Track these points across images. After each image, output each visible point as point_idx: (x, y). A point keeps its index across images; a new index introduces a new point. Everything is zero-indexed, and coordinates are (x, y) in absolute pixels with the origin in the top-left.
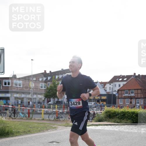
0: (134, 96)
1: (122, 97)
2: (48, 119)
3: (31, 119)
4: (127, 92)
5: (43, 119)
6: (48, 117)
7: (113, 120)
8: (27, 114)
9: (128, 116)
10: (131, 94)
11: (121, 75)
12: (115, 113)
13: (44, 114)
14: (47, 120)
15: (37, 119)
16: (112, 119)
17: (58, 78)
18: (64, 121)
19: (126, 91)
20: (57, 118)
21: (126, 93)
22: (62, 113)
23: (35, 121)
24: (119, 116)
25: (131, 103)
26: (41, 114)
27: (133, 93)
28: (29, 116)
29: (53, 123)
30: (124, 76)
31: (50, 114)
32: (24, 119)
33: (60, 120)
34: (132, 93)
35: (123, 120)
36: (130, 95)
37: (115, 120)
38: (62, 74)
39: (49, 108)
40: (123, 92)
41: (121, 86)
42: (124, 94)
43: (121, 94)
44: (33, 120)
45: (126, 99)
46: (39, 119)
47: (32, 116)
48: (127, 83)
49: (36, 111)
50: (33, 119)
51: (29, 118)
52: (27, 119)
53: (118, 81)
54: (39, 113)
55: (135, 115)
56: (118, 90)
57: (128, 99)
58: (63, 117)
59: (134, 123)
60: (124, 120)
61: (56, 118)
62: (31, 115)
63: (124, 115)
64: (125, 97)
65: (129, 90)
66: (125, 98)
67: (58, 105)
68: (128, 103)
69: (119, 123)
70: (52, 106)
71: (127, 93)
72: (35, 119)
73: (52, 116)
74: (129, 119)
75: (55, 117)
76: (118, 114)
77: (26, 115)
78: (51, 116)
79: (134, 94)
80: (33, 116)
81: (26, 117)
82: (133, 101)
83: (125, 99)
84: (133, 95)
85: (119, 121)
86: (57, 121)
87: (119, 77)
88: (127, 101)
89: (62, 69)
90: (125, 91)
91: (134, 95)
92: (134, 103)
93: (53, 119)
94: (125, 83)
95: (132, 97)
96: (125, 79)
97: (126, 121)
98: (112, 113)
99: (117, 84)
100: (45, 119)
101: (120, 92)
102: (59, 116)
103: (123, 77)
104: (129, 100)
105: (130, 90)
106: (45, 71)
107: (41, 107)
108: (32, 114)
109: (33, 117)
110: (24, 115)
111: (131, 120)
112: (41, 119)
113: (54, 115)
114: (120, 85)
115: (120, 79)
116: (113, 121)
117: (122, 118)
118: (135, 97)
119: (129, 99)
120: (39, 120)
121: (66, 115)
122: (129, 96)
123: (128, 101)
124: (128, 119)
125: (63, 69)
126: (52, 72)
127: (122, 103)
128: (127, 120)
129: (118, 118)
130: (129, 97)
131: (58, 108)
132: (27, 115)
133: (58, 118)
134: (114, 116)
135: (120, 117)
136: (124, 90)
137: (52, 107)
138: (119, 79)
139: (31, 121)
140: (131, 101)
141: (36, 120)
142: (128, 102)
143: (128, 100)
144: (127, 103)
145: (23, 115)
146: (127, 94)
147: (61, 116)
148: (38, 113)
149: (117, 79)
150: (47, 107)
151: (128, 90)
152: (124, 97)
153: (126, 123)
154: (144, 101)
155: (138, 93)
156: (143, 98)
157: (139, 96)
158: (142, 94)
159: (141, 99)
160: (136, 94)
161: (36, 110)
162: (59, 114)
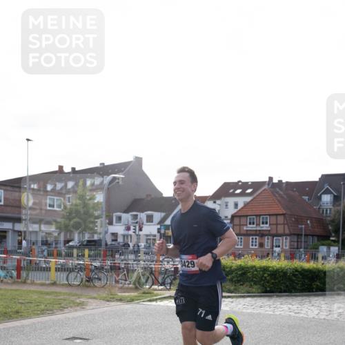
0: (269, 231)
1: (242, 232)
2: (66, 282)
3: (25, 282)
4: (252, 221)
5: (54, 284)
6: (65, 278)
8: (13, 271)
9: (254, 276)
10: (262, 225)
11: (240, 181)
13: (57, 270)
14: (63, 285)
15: (39, 282)
18: (103, 287)
19: (250, 219)
20: (88, 281)
21: (250, 224)
22: (101, 269)
23: (33, 288)
24: (234, 277)
25: (261, 245)
26: (48, 269)
27: (267, 223)
28: (19, 276)
29: (79, 292)
30: (247, 183)
31: (70, 272)
32: (7, 283)
33: (96, 284)
34: (263, 223)
35: (242, 285)
36: (258, 228)
38: (101, 176)
39: (70, 255)
40: (243, 220)
41: (241, 205)
42: (247, 225)
43: (240, 225)
44: (29, 284)
45: (251, 238)
46: (44, 282)
47: (28, 275)
48: (252, 200)
49: (36, 264)
50: (29, 281)
51: (20, 280)
52: (14, 283)
53: (234, 195)
54: (44, 268)
55: (269, 275)
56: (233, 217)
57: (254, 237)
58: (102, 279)
59: (266, 292)
60: (245, 285)
61: (84, 280)
62: (24, 274)
63: (244, 274)
64: (248, 232)
65: (256, 216)
66: (248, 234)
67: (90, 250)
68: (256, 245)
69: (232, 292)
70: (75, 251)
71: (253, 224)
72: (33, 283)
73: (77, 276)
74: (255, 284)
75: (82, 279)
76: (231, 271)
77: (12, 274)
78: (72, 275)
79: (268, 225)
80: (30, 274)
81: (11, 277)
82: (267, 242)
83: (246, 237)
84: (265, 227)
85: (232, 288)
86: (88, 287)
87: (235, 185)
88: (252, 242)
89: (101, 164)
90: (248, 217)
91: (269, 229)
92: (268, 246)
93: (78, 283)
94: (248, 199)
95: (265, 233)
96: (249, 191)
97: (247, 289)
99: (231, 201)
100: (58, 282)
101: (236, 221)
102: (93, 275)
103: (245, 186)
104: (257, 240)
105: (260, 215)
106: (61, 167)
107: (50, 254)
108: (28, 270)
109: (30, 278)
110: (8, 273)
111: (259, 286)
112: (47, 282)
113: (82, 274)
114: (236, 205)
115: (238, 191)
117: (239, 281)
118: (272, 232)
119: (257, 237)
120: (42, 285)
121: (110, 274)
122: (256, 231)
123: (256, 242)
124: (252, 283)
125: (103, 164)
127: (242, 247)
128: (251, 286)
129: (231, 280)
130: (258, 232)
131: (89, 256)
132: (15, 273)
133: (89, 280)
135: (234, 279)
136: (247, 216)
137: (75, 255)
138: (236, 190)
139: (25, 288)
140: (261, 241)
141: (36, 284)
142: (254, 243)
143: (254, 240)
144: (252, 245)
145: (5, 272)
146: (252, 226)
147: (96, 277)
148: (41, 267)
149: (231, 191)
150: (64, 253)
151: (254, 217)
152: (245, 232)
153: (248, 292)
154: (291, 241)
155: (277, 224)
156: (290, 235)
157: (280, 229)
158: (286, 226)
159: (284, 238)
160: (273, 224)
161: (38, 262)
162: (93, 271)
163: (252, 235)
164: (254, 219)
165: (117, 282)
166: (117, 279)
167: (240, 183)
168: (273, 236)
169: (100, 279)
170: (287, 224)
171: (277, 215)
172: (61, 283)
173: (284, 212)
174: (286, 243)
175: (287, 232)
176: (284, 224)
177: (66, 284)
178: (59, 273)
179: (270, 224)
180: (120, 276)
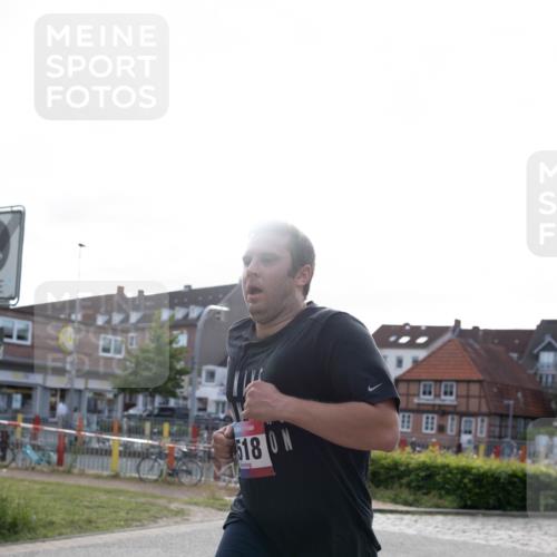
0: (455, 407)
1: (410, 406)
2: (137, 475)
3: (69, 472)
4: (427, 390)
5: (116, 477)
6: (134, 468)
7: (390, 493)
8: (52, 454)
9: (446, 481)
10: (443, 397)
11: (407, 324)
12: (397, 469)
13: (121, 454)
14: (131, 479)
15: (92, 472)
16: (386, 488)
17: (172, 317)
18: (196, 485)
19: (425, 386)
20: (170, 475)
21: (424, 393)
22: (189, 456)
23: (84, 482)
24: (412, 481)
25: (441, 429)
26: (108, 453)
27: (451, 394)
28: (60, 462)
29: (157, 491)
30: (418, 328)
31: (143, 459)
32: (42, 472)
33: (183, 480)
34: (446, 393)
35: (425, 494)
36: (438, 402)
37: (396, 495)
38: (185, 305)
40: (413, 388)
41: (407, 365)
42: (418, 395)
43: (408, 395)
44: (77, 475)
45: (425, 416)
46: (99, 472)
47: (75, 461)
48: (429, 357)
50: (76, 471)
51: (61, 469)
52: (53, 472)
53: (396, 345)
54: (97, 449)
55: (471, 481)
56: (397, 381)
57: (430, 416)
58: (194, 472)
59: (465, 507)
60: (431, 495)
61: (165, 473)
62: (68, 458)
63: (430, 477)
64: (422, 407)
65: (436, 381)
66: (420, 410)
67: (172, 424)
68: (432, 429)
69: (411, 505)
70: (147, 426)
71: (430, 393)
72: (82, 474)
73: (153, 467)
74: (448, 492)
75: (162, 471)
76: (408, 471)
77: (49, 457)
78: (146, 464)
79: (453, 397)
80: (78, 460)
81: (49, 463)
82: (451, 423)
83: (419, 415)
84: (449, 400)
85: (411, 498)
86: (170, 484)
87: (400, 330)
88: (427, 423)
89: (186, 287)
90: (422, 384)
91: (455, 403)
92: (451, 431)
93: (155, 477)
94: (421, 354)
95: (447, 409)
96: (422, 340)
97: (436, 500)
98: (383, 467)
99: (392, 354)
100: (122, 475)
101: (403, 388)
102: (177, 465)
103: (415, 332)
104: (435, 421)
105: (441, 381)
107: (107, 428)
108: (75, 453)
109: (78, 466)
110: (44, 455)
111: (454, 497)
112: (105, 473)
113: (162, 462)
114: (400, 363)
115: (404, 340)
116: (389, 498)
117: (419, 488)
118: (459, 409)
119: (436, 416)
120: (98, 477)
121: (207, 465)
122: (434, 405)
123: (432, 423)
124: (443, 492)
125: (189, 287)
126: (146, 294)
127: (409, 430)
128: (441, 497)
129: (408, 485)
130: (436, 408)
131: (171, 434)
132: (54, 457)
133: (174, 473)
134: (393, 477)
135: (413, 484)
136: (419, 381)
137: (147, 431)
138: (399, 338)
139: (70, 481)
140: (442, 423)
141: (88, 476)
142: (430, 426)
143: (430, 421)
144: (427, 428)
145: (40, 453)
146: (427, 397)
147: (184, 468)
148: (93, 449)
149: (393, 339)
151: (432, 383)
152: (415, 407)
153: (438, 507)
154: (490, 425)
155: (468, 397)
156: (489, 415)
157: (474, 405)
158: (483, 401)
159: (479, 419)
160: (463, 397)
161: (87, 440)
162: (180, 459)
163: (428, 412)
164: (430, 386)
165: (217, 478)
166: (218, 473)
167: (407, 327)
168: (462, 415)
169: (189, 472)
170: (485, 397)
171: (469, 382)
172: (128, 475)
173: (481, 378)
174: (481, 427)
175: (484, 409)
176: (480, 397)
177: (135, 478)
178: (124, 460)
179: (457, 396)
180: (223, 469)
